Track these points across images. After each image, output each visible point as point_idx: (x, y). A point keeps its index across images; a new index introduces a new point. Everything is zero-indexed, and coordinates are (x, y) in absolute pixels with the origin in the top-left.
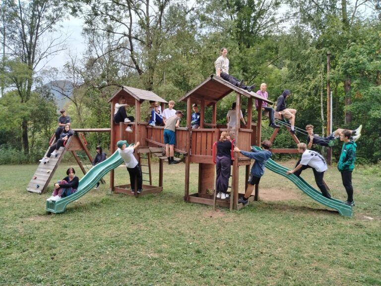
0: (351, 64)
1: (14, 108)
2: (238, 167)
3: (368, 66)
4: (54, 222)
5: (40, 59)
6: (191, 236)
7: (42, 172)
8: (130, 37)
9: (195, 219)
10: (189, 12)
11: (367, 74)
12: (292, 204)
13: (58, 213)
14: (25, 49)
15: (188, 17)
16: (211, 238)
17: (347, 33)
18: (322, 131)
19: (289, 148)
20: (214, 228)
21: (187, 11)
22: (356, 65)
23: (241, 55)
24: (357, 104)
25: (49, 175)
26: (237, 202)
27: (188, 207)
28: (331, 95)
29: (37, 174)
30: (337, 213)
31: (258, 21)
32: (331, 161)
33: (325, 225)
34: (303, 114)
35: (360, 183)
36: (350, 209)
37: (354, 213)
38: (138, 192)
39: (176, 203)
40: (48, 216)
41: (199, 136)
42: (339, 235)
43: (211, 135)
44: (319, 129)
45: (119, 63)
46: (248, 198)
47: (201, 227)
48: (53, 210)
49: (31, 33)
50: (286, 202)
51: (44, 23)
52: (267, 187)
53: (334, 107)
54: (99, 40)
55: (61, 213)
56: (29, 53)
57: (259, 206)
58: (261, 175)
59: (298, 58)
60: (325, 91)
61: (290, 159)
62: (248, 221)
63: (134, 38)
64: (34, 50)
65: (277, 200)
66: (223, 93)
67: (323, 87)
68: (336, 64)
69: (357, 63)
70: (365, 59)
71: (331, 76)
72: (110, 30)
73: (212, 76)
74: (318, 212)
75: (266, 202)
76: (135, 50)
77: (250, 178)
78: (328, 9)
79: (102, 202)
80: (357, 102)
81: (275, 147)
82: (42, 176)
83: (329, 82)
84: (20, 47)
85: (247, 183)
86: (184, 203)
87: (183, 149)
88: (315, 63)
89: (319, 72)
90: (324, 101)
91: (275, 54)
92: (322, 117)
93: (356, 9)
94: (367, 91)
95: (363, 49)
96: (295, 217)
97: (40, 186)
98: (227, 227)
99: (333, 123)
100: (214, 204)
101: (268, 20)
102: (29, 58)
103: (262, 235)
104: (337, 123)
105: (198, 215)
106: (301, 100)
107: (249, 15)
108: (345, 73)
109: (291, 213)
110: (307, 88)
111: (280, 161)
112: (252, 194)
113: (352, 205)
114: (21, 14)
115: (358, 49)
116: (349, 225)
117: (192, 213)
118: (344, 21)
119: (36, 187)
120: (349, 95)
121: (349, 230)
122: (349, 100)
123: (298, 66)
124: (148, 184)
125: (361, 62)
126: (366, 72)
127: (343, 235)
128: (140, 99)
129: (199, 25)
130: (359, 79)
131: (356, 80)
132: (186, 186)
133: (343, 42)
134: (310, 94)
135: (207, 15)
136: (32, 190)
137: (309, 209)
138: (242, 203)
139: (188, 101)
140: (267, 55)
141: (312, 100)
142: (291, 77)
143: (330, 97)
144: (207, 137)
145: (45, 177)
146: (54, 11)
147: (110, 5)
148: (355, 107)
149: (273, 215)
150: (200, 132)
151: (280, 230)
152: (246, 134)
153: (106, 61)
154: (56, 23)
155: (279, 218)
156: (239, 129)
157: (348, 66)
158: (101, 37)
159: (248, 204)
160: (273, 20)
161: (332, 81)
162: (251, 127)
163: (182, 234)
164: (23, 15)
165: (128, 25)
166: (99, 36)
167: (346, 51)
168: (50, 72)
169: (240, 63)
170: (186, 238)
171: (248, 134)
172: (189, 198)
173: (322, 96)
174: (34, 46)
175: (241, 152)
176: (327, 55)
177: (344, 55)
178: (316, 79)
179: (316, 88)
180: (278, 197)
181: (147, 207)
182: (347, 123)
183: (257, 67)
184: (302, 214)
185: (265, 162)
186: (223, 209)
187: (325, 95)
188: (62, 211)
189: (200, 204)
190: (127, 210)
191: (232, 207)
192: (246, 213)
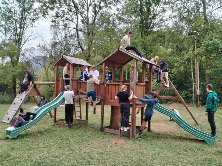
0: (210, 45)
1: (7, 70)
2: (136, 108)
3: (220, 46)
4: (8, 145)
5: (25, 42)
6: (98, 160)
7: (12, 109)
8: (77, 30)
9: (104, 145)
10: (112, 15)
11: (220, 51)
12: (173, 134)
13: (12, 139)
14: (17, 36)
15: (111, 18)
16: (112, 161)
17: (207, 26)
18: (192, 86)
19: (172, 96)
20: (116, 153)
21: (111, 15)
22: (213, 45)
23: (142, 40)
24: (214, 69)
25: (15, 112)
26: (135, 133)
27: (102, 136)
28: (198, 64)
29: (9, 111)
30: (204, 142)
31: (153, 20)
32: (199, 105)
33: (196, 151)
34: (180, 75)
35: (218, 120)
36: (213, 139)
37: (216, 142)
38: (71, 124)
39: (95, 132)
40: (6, 140)
41: (110, 87)
42: (207, 160)
43: (118, 87)
44: (191, 85)
45: (71, 45)
46: (143, 130)
47: (107, 152)
48: (9, 136)
49: (20, 28)
50: (169, 133)
51: (28, 22)
52: (157, 122)
53: (199, 71)
54: (60, 32)
55: (14, 139)
56: (19, 39)
57: (150, 135)
58: (152, 115)
59: (177, 41)
60: (194, 62)
61: (173, 103)
62: (141, 148)
63: (80, 30)
64: (22, 37)
65: (163, 131)
66: (127, 60)
67: (193, 59)
68: (200, 46)
69: (214, 44)
70: (219, 41)
71: (198, 52)
72: (66, 26)
73: (119, 48)
74: (191, 141)
75: (156, 132)
76: (80, 38)
77: (144, 116)
78: (195, 12)
79: (45, 131)
80: (214, 68)
81: (163, 95)
82: (12, 112)
83: (197, 56)
84: (14, 35)
85: (142, 120)
86: (100, 132)
87: (100, 96)
88: (187, 44)
89: (190, 50)
90: (193, 68)
91: (163, 39)
92: (193, 77)
93: (212, 12)
94: (221, 61)
95: (217, 35)
96: (175, 145)
97: (10, 118)
98: (125, 152)
99: (199, 81)
100: (119, 134)
101: (159, 20)
102: (19, 41)
103: (150, 159)
104: (202, 81)
105: (107, 142)
106: (179, 67)
107: (148, 16)
108: (207, 50)
109: (172, 141)
110: (183, 60)
111: (166, 104)
112: (146, 127)
113: (215, 136)
114: (15, 17)
115: (214, 36)
116: (213, 152)
117: (104, 140)
118: (205, 19)
119: (7, 119)
120: (209, 64)
121: (214, 156)
122: (209, 67)
123: (177, 47)
124: (79, 118)
125: (216, 43)
126: (219, 49)
127: (209, 161)
128: (73, 64)
129: (118, 23)
130: (215, 53)
131: (213, 54)
132: (101, 121)
133: (205, 31)
134: (184, 63)
135: (122, 17)
136: (5, 121)
137: (184, 138)
138: (138, 134)
139: (104, 64)
140: (158, 40)
141: (186, 67)
142: (173, 53)
143: (197, 65)
144: (115, 88)
145: (13, 113)
146: (34, 15)
147: (66, 11)
148: (213, 71)
149: (159, 143)
150: (111, 85)
151: (164, 155)
152: (141, 87)
153: (64, 44)
154: (35, 22)
155: (163, 145)
156: (136, 83)
157: (208, 46)
158: (61, 30)
159: (143, 134)
160: (162, 20)
161: (198, 55)
162: (144, 82)
163: (92, 158)
164: (16, 17)
165: (76, 23)
166: (60, 30)
167: (207, 37)
168: (30, 50)
169: (142, 45)
170: (94, 161)
171: (143, 86)
172: (104, 129)
173: (192, 64)
174: (22, 35)
175: (137, 99)
176: (195, 39)
177: (205, 39)
178: (188, 54)
179: (188, 59)
180: (164, 129)
181: (75, 135)
182: (208, 81)
183: (152, 47)
184: (180, 142)
185: (154, 106)
186: (125, 138)
187: (194, 64)
188: (15, 137)
189: (110, 133)
190: (60, 137)
191: (131, 137)
192: (141, 140)
